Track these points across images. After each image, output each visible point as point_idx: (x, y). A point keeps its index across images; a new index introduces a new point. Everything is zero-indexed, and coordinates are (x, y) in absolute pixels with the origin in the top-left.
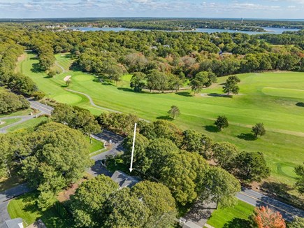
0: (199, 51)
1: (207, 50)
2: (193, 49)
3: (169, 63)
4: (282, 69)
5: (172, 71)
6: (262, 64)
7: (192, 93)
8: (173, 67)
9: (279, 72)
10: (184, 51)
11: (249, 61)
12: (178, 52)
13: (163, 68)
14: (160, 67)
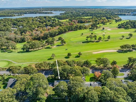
0: (38, 28)
1: (41, 27)
2: (35, 27)
3: (29, 35)
4: (71, 31)
5: (32, 38)
6: (65, 30)
7: (51, 47)
8: (32, 37)
9: (70, 32)
10: (32, 29)
11: (61, 30)
12: (30, 29)
13: (28, 38)
14: (27, 38)
